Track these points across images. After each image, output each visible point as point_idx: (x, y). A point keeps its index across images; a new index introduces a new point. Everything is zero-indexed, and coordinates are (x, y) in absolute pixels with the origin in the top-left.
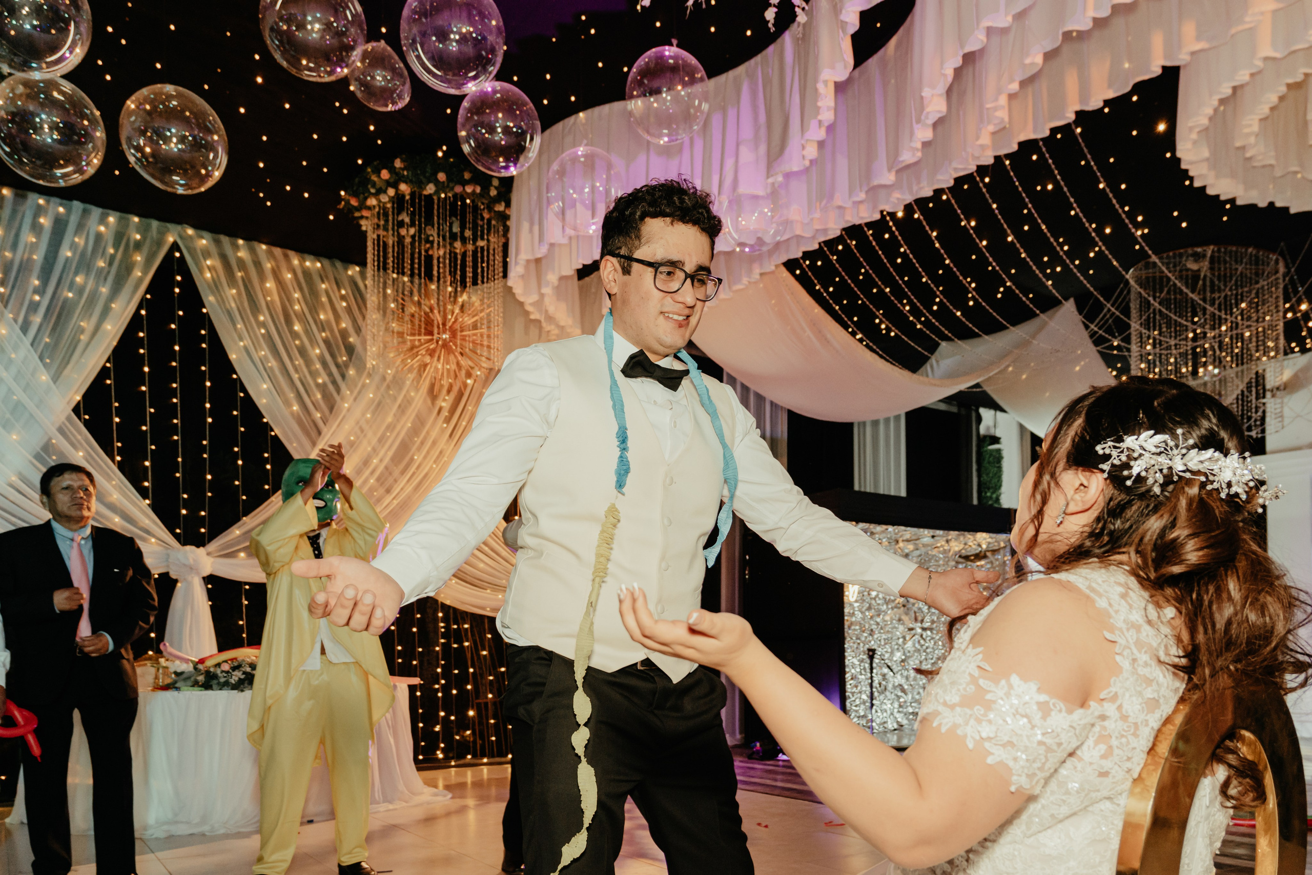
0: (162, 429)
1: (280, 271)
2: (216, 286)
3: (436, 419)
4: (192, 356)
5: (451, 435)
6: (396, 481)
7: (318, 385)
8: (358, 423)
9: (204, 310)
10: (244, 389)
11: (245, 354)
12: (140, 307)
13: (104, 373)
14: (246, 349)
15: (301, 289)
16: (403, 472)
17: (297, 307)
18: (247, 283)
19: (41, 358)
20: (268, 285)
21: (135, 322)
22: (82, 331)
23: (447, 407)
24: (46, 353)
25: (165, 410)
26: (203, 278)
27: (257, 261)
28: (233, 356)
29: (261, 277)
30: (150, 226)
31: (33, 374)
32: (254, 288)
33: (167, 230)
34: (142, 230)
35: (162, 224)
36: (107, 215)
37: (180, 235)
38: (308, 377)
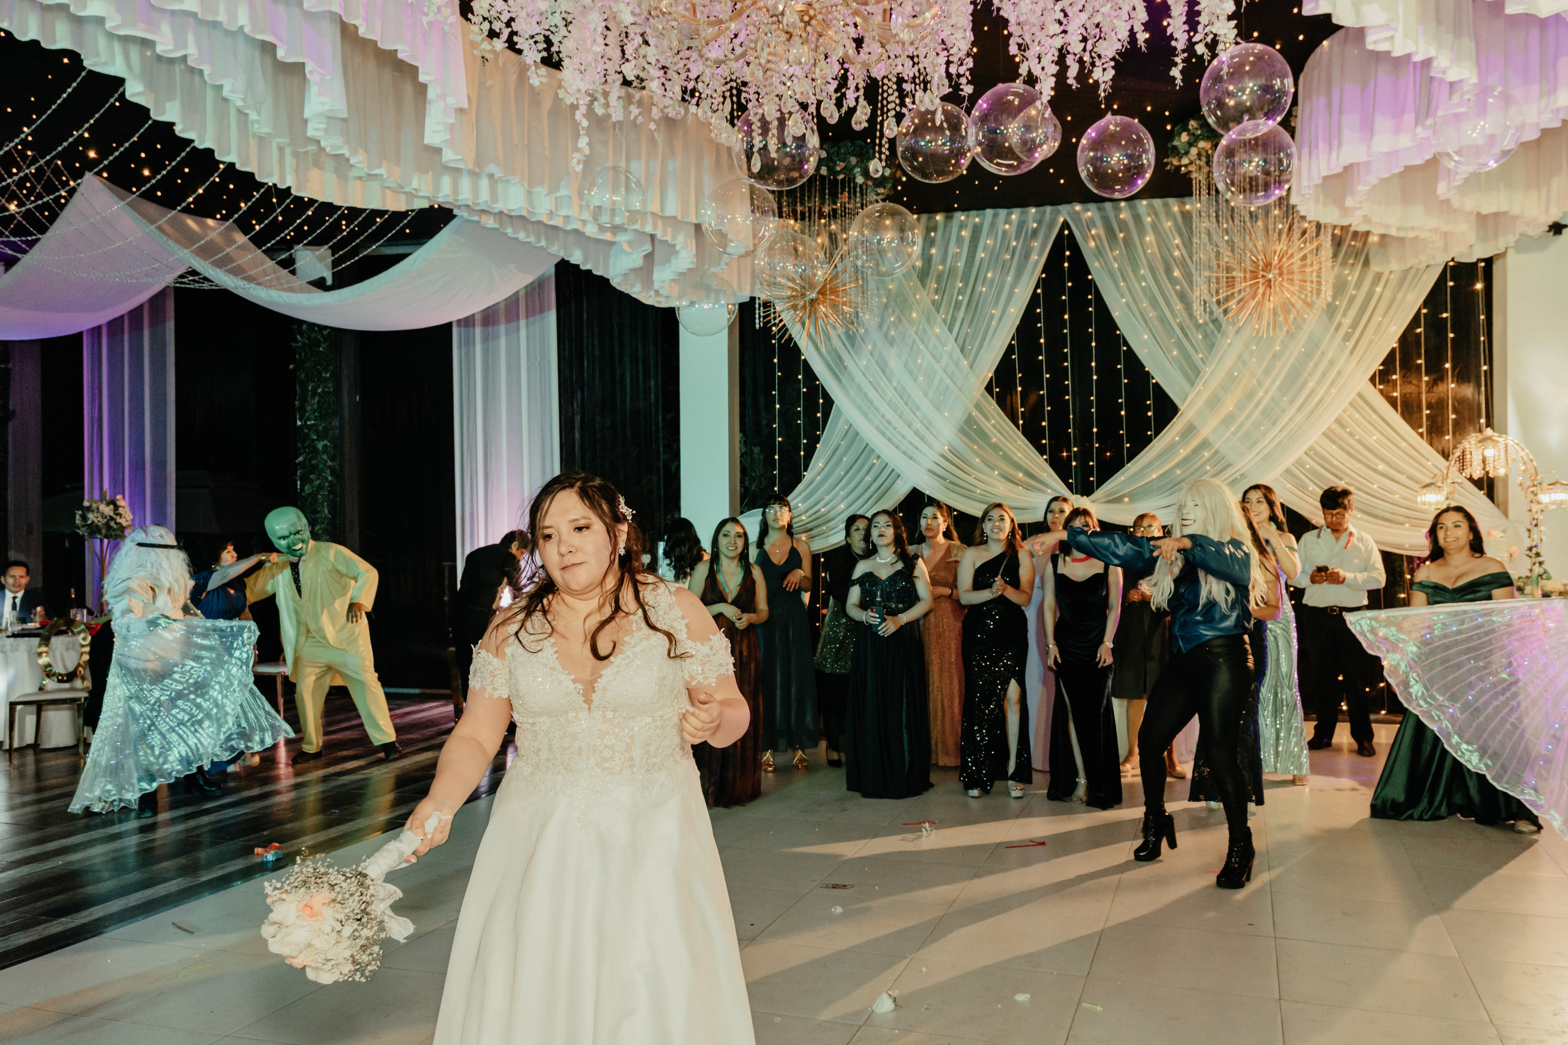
0: (1057, 390)
1: (1160, 222)
2: (1099, 252)
3: (1333, 336)
4: (1080, 321)
5: (1352, 352)
6: (1284, 411)
7: (1198, 326)
8: (1240, 357)
9: (1090, 277)
10: (1126, 343)
11: (1127, 310)
12: (1037, 287)
13: (1010, 349)
14: (1127, 304)
15: (1181, 235)
16: (1292, 402)
17: (1177, 253)
18: (1127, 242)
19: (962, 351)
20: (1148, 239)
21: (1034, 301)
22: (992, 316)
23: (1347, 321)
24: (967, 342)
25: (1059, 374)
26: (1088, 247)
27: (1137, 219)
28: (1116, 314)
29: (1142, 233)
30: (1045, 212)
31: (957, 365)
32: (1135, 245)
33: (1059, 212)
34: (1038, 218)
35: (1055, 208)
36: (1011, 213)
37: (1069, 214)
38: (1188, 321)
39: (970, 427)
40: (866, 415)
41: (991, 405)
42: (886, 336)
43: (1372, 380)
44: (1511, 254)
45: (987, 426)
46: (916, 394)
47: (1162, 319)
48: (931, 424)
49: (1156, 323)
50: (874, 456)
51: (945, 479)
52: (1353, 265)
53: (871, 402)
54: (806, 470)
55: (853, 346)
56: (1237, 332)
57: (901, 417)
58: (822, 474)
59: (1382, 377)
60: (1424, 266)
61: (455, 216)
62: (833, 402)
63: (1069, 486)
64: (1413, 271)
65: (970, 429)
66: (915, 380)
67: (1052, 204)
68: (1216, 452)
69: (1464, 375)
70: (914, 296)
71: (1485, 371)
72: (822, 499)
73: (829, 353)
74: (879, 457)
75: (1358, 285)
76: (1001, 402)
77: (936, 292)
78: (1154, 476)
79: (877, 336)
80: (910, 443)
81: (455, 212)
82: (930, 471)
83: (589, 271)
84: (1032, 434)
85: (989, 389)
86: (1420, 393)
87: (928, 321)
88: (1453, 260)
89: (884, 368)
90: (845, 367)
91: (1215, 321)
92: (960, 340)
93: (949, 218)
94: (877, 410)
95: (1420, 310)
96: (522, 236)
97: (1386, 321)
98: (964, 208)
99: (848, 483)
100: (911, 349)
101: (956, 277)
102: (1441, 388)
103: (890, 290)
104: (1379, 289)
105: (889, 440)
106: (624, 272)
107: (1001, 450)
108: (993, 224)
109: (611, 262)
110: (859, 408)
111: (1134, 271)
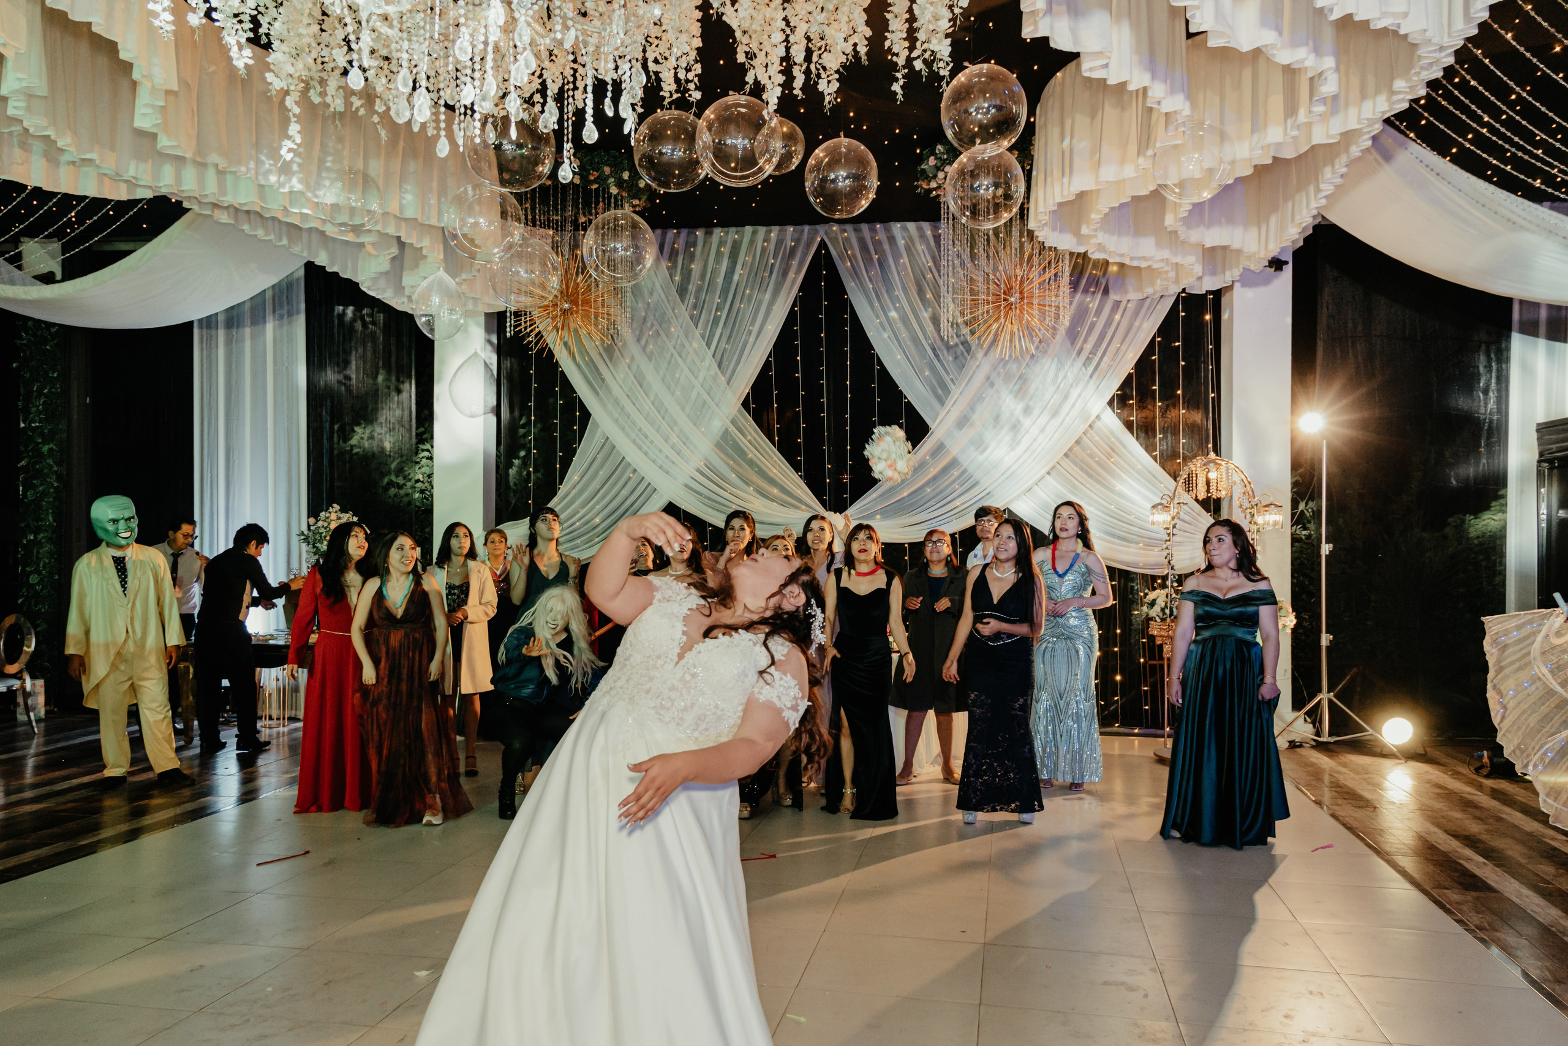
0: (811, 407)
1: (913, 244)
2: (855, 273)
3: (1074, 361)
4: (836, 340)
5: (1091, 377)
7: (949, 348)
8: (988, 378)
9: (846, 296)
10: (880, 363)
12: (794, 305)
13: (767, 366)
14: (882, 324)
15: (933, 258)
17: (929, 276)
18: (882, 263)
19: (719, 366)
20: (902, 261)
21: (791, 319)
23: (1088, 347)
24: (725, 358)
25: (814, 391)
26: (844, 268)
27: (892, 239)
28: (870, 334)
29: (897, 256)
30: (803, 231)
31: (714, 379)
32: (889, 266)
33: (816, 232)
34: (796, 236)
35: (813, 227)
36: (770, 231)
37: (826, 234)
38: (939, 342)
39: (726, 442)
40: (623, 429)
41: (747, 421)
42: (644, 349)
43: (1110, 403)
44: (1237, 286)
45: (743, 442)
46: (674, 409)
47: (915, 340)
48: (687, 438)
49: (909, 343)
50: (629, 470)
51: (700, 494)
52: (1094, 293)
53: (629, 416)
54: (561, 484)
55: (611, 359)
56: (986, 354)
57: (658, 431)
58: (578, 487)
59: (1121, 400)
60: (1158, 295)
61: (188, 210)
62: (589, 415)
63: (823, 503)
64: (1148, 301)
65: (726, 444)
66: (673, 394)
67: (810, 224)
68: (965, 471)
69: (1195, 401)
70: (673, 310)
71: (1213, 398)
72: (578, 512)
73: (587, 364)
74: (635, 470)
75: (1098, 312)
76: (758, 420)
77: (695, 307)
78: (905, 494)
79: (634, 349)
80: (667, 457)
81: (186, 205)
82: (686, 486)
83: (337, 274)
84: (788, 451)
85: (745, 404)
86: (1154, 417)
87: (687, 336)
88: (1184, 290)
89: (640, 380)
90: (603, 380)
91: (965, 343)
92: (718, 356)
93: (709, 233)
94: (634, 424)
95: (1154, 337)
96: (260, 233)
97: (1124, 347)
98: (725, 224)
99: (604, 497)
100: (669, 363)
101: (714, 292)
102: (1172, 414)
103: (649, 304)
104: (1117, 317)
105: (646, 454)
106: (373, 276)
107: (757, 466)
108: (752, 242)
109: (360, 265)
110: (616, 421)
111: (887, 292)
